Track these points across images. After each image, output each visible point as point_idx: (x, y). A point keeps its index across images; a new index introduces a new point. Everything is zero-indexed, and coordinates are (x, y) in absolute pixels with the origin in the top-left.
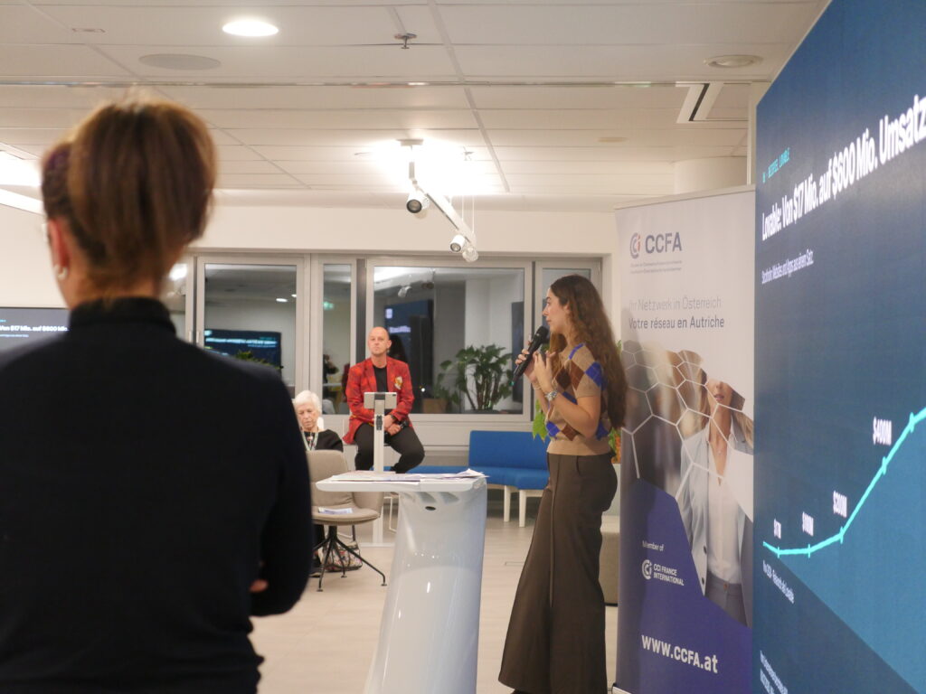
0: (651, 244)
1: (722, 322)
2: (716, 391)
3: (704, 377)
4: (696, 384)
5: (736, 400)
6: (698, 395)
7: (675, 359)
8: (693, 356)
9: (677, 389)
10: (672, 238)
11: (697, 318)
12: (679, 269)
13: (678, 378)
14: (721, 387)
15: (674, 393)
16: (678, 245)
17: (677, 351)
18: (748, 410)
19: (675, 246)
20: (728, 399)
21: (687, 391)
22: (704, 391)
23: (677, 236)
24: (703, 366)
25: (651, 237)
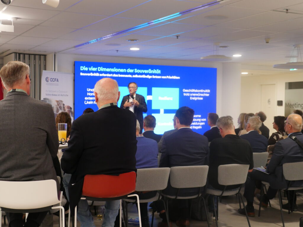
0: (51, 80)
1: (68, 95)
2: (67, 107)
3: (64, 105)
4: (62, 106)
5: (71, 108)
6: (63, 108)
7: (57, 102)
8: (61, 101)
9: (58, 107)
10: (57, 79)
11: (62, 94)
12: (58, 85)
13: (58, 105)
14: (68, 106)
15: (57, 108)
16: (58, 81)
17: (58, 100)
18: (72, 110)
19: (57, 81)
20: (69, 108)
21: (60, 107)
22: (64, 107)
23: (58, 79)
24: (64, 103)
25: (51, 78)
